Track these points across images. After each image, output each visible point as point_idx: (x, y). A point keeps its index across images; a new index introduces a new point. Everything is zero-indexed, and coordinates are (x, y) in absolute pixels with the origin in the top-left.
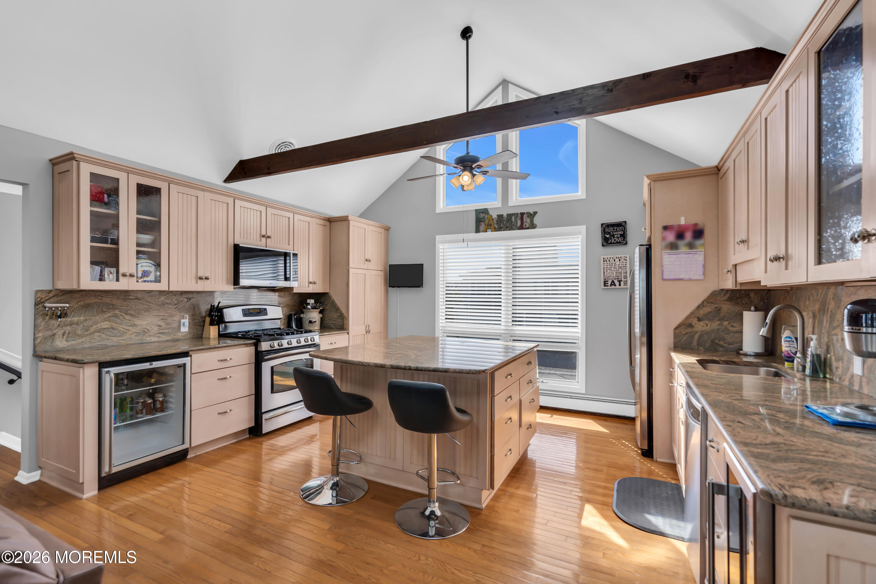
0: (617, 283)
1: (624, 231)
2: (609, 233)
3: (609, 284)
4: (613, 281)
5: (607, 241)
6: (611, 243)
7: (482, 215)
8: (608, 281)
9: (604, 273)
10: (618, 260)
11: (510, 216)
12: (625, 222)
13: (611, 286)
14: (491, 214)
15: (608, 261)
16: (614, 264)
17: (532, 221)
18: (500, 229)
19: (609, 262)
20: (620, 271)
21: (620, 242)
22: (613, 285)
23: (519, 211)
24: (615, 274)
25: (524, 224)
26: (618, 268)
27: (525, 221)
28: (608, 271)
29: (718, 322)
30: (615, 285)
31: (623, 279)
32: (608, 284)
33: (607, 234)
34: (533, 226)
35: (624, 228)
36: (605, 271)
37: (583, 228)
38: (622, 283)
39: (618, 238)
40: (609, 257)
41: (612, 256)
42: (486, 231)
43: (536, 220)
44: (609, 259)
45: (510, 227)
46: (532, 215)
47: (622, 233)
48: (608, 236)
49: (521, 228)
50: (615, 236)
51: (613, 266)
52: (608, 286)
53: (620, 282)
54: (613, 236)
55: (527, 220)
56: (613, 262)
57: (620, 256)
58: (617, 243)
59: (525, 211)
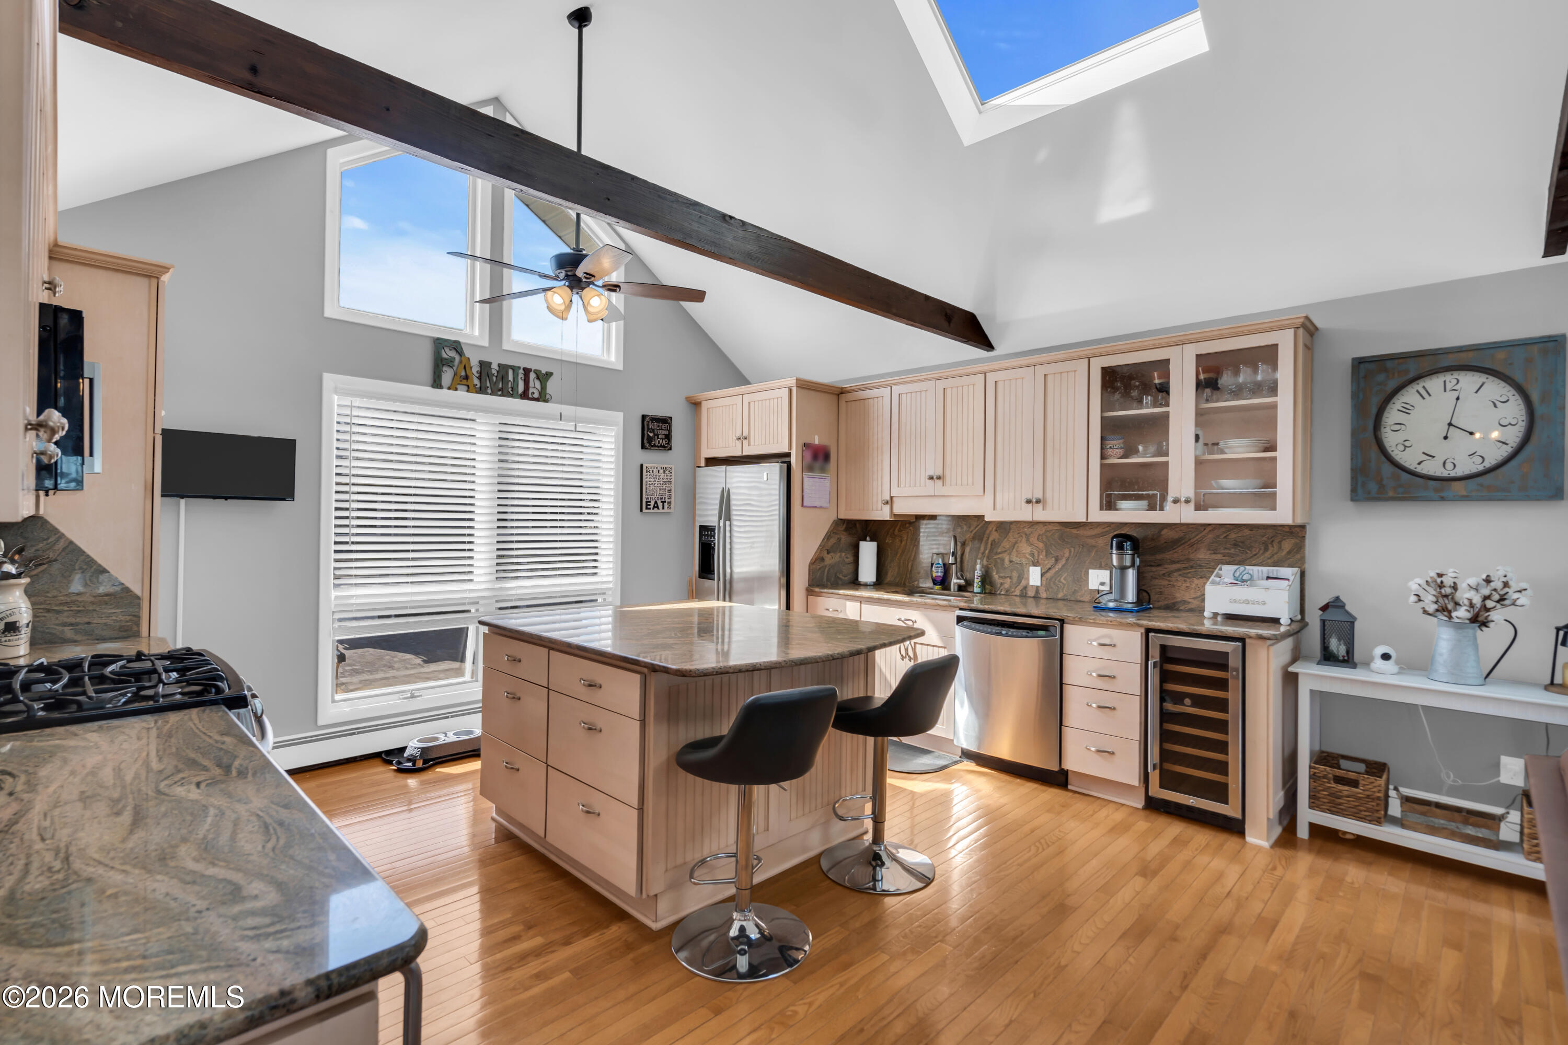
0: (660, 505)
1: (669, 431)
2: (653, 431)
3: (652, 507)
4: (656, 502)
5: (647, 442)
6: (654, 446)
7: (448, 353)
8: (650, 502)
9: (646, 489)
10: (661, 471)
11: (503, 368)
12: (671, 418)
13: (653, 509)
14: (467, 355)
15: (651, 472)
16: (658, 477)
17: (544, 388)
18: (482, 390)
19: (652, 474)
20: (664, 487)
21: (664, 446)
22: (656, 507)
23: (523, 364)
24: (658, 492)
25: (531, 390)
26: (662, 483)
27: (531, 384)
28: (651, 486)
29: (839, 554)
30: (658, 509)
31: (667, 500)
32: (650, 505)
33: (650, 432)
34: (543, 397)
35: (670, 427)
36: (648, 486)
37: (619, 416)
38: (666, 504)
39: (663, 439)
40: (652, 465)
41: (656, 465)
42: (456, 389)
43: (552, 386)
44: (653, 468)
45: (505, 391)
46: (544, 377)
47: (666, 433)
48: (651, 435)
49: (525, 396)
50: (660, 436)
51: (657, 480)
52: (650, 509)
53: (663, 502)
54: (657, 435)
55: (535, 385)
56: (657, 474)
57: (665, 466)
58: (661, 446)
59: (533, 366)
